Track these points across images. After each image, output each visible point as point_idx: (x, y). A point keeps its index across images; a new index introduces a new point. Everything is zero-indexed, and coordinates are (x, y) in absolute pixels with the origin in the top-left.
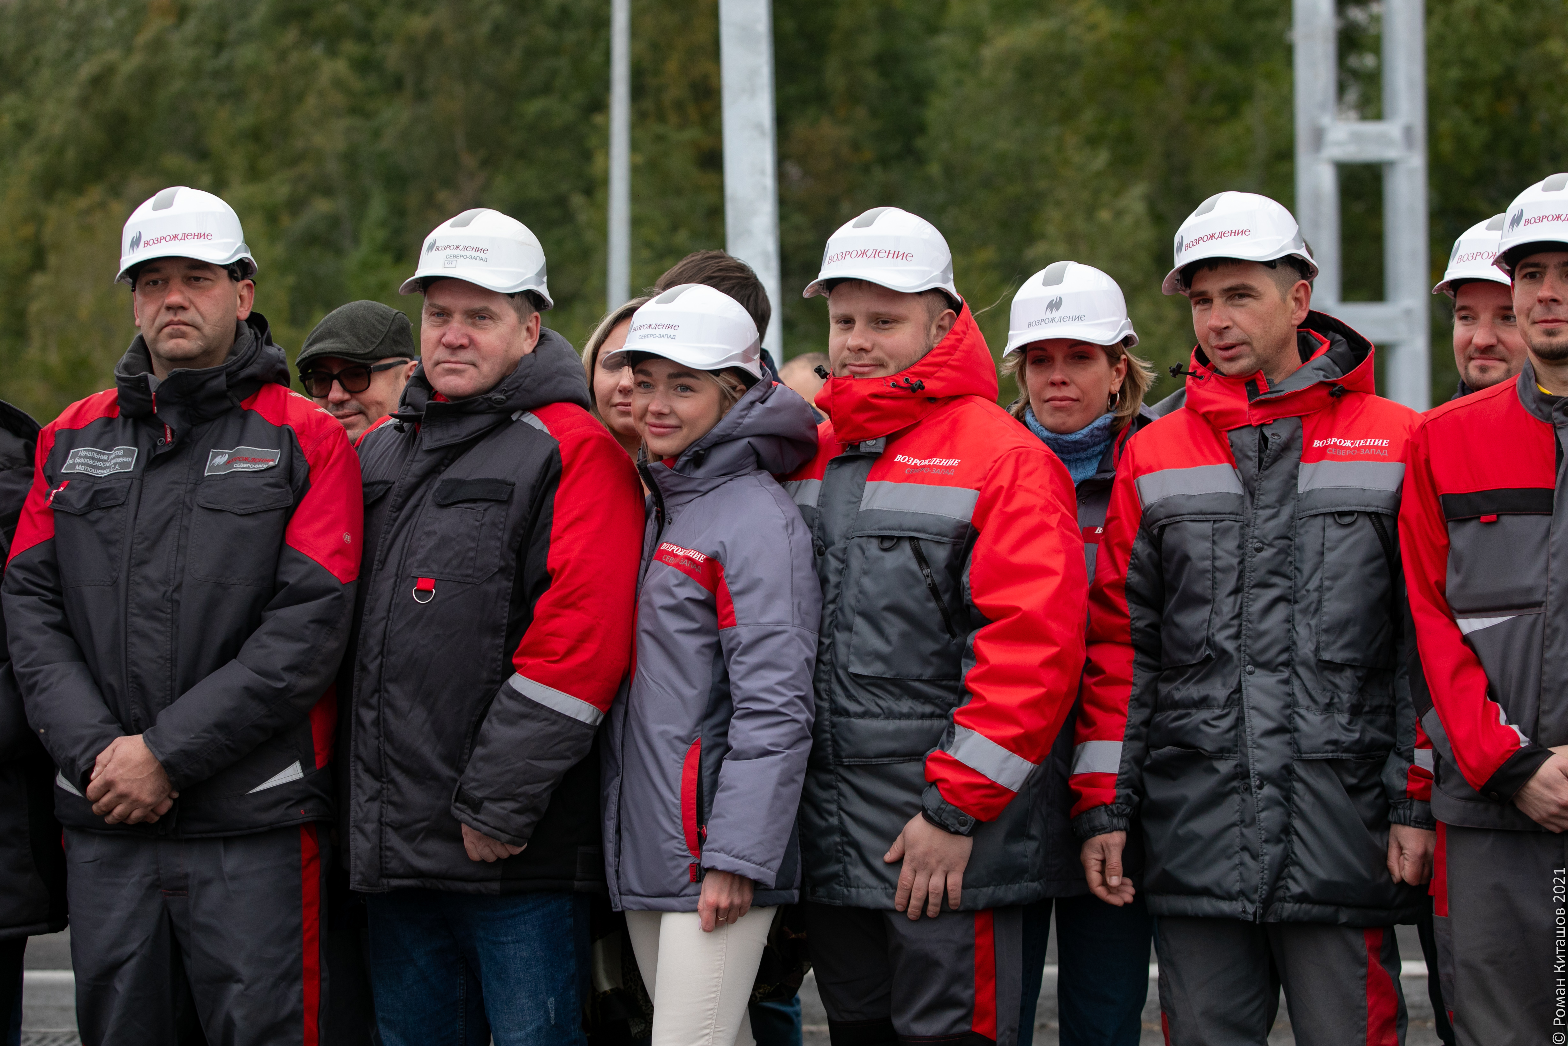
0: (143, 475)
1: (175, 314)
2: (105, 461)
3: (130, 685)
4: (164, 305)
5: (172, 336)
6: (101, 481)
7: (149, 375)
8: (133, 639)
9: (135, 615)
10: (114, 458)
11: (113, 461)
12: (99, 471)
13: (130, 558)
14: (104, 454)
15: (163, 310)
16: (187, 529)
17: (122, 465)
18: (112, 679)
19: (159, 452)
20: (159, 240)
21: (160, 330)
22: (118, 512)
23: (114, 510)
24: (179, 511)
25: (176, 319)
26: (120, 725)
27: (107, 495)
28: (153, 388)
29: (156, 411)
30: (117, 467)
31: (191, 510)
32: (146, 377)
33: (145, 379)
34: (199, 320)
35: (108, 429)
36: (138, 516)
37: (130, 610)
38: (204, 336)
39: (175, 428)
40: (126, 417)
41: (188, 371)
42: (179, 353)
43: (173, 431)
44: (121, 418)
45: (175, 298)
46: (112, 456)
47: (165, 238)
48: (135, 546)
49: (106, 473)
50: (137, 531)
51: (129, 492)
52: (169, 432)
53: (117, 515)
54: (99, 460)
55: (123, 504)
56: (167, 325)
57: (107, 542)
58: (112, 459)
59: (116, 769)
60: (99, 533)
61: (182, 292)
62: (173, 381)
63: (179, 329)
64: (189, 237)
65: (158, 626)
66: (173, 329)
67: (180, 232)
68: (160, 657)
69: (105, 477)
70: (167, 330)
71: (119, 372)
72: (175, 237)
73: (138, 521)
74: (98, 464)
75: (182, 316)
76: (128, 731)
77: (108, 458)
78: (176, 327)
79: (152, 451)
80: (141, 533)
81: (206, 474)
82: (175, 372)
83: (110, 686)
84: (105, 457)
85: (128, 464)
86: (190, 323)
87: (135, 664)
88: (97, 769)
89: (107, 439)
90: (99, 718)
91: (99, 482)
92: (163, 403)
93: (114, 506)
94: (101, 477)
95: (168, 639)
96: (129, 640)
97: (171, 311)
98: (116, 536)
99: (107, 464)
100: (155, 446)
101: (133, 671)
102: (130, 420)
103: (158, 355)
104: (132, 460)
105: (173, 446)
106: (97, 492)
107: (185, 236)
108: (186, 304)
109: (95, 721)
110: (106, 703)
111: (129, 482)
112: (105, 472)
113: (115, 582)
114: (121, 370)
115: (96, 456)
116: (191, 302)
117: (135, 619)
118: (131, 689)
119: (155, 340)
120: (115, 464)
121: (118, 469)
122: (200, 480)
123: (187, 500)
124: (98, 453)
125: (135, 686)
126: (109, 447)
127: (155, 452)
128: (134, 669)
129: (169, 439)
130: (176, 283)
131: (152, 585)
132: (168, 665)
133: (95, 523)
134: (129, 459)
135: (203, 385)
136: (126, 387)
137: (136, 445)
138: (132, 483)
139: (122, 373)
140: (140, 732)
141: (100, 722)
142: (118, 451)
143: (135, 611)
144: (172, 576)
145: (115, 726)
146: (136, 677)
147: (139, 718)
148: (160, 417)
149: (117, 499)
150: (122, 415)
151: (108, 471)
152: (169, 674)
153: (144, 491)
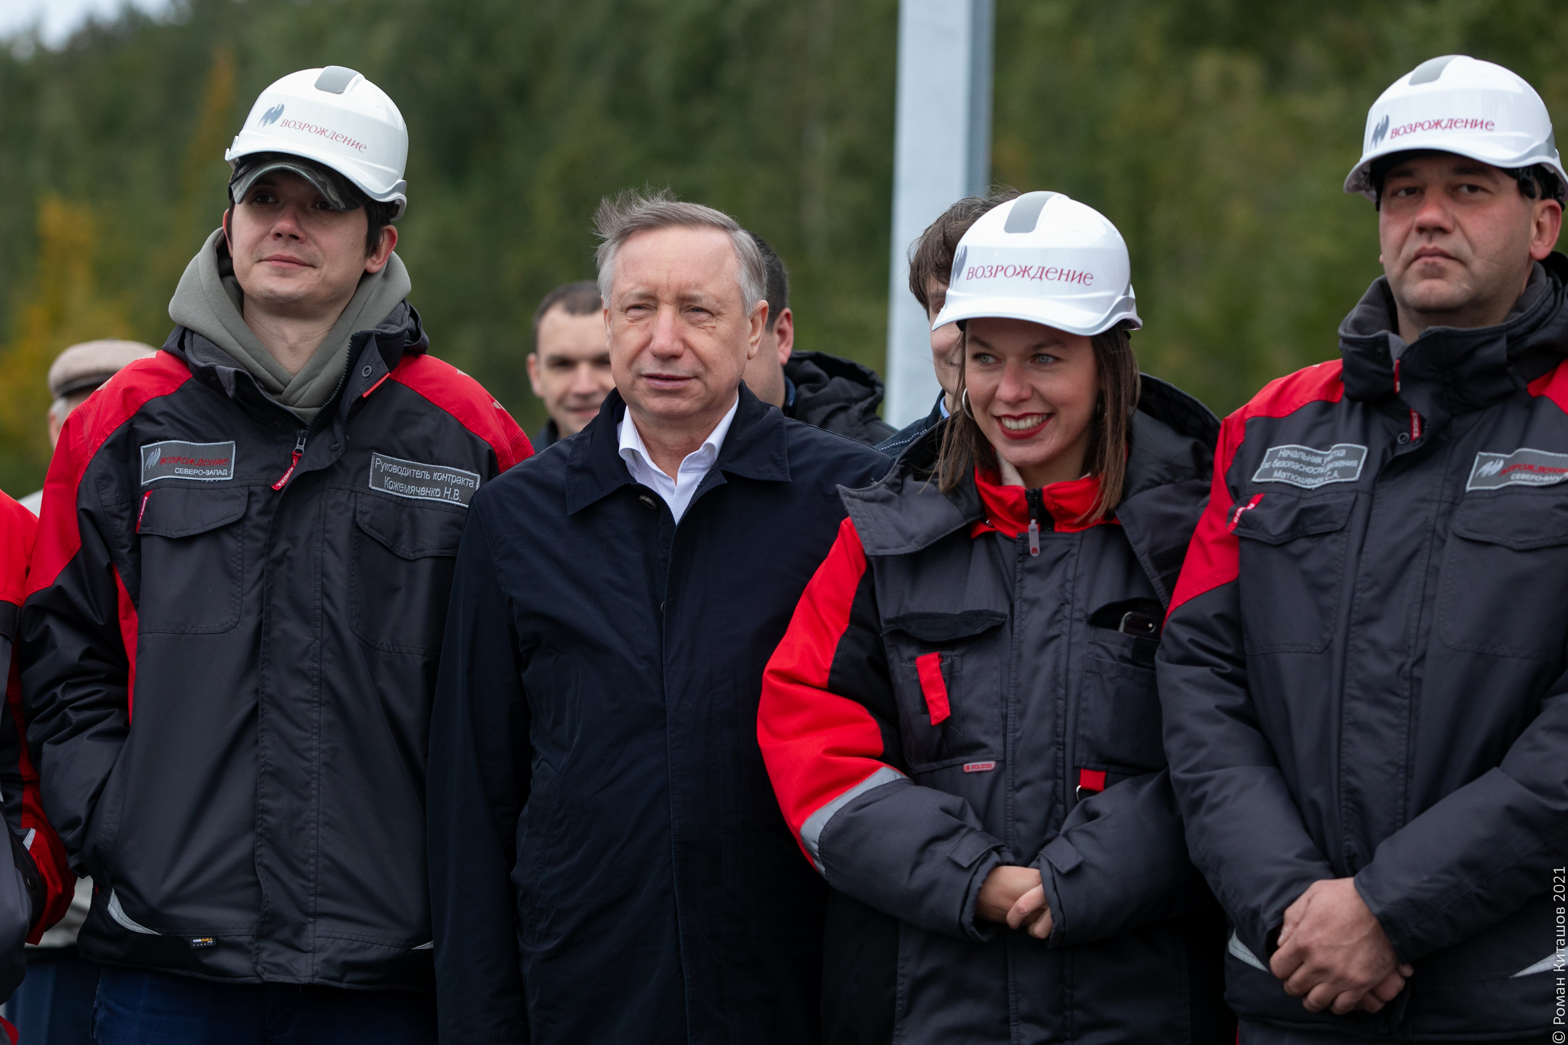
0: (1373, 487)
1: (1430, 239)
2: (1319, 465)
3: (1343, 803)
4: (1415, 226)
5: (1426, 275)
6: (1310, 495)
7: (1392, 337)
8: (1351, 735)
9: (1355, 698)
10: (1331, 461)
11: (1330, 466)
12: (1309, 481)
13: (1350, 612)
14: (1317, 455)
15: (1414, 233)
16: (1437, 570)
17: (1343, 471)
18: (1317, 794)
19: (1399, 453)
20: (1413, 128)
21: (1409, 264)
22: (1335, 541)
23: (1329, 539)
24: (1427, 544)
25: (1430, 246)
26: (1327, 863)
27: (1319, 516)
28: (1395, 354)
29: (1398, 389)
30: (1336, 474)
31: (1444, 541)
32: (1385, 339)
33: (1385, 341)
34: (1465, 249)
35: (1325, 417)
36: (1365, 549)
37: (1347, 691)
38: (1472, 275)
39: (1426, 415)
40: (1353, 400)
41: (1449, 332)
42: (1433, 300)
43: (1422, 421)
44: (1345, 402)
45: (1430, 215)
46: (1329, 459)
47: (1422, 125)
48: (1358, 594)
49: (1318, 483)
50: (1362, 571)
51: (1351, 511)
52: (1416, 423)
53: (1332, 546)
54: (1309, 464)
55: (1342, 530)
56: (1417, 257)
57: (1317, 587)
58: (1328, 463)
59: (1312, 930)
60: (1305, 573)
61: (1441, 207)
62: (1425, 343)
63: (1434, 264)
64: (1458, 125)
65: (1389, 717)
66: (1426, 264)
67: (1445, 117)
68: (1390, 763)
69: (1317, 489)
70: (1417, 265)
71: (1346, 331)
72: (1438, 124)
73: (1364, 557)
74: (1307, 469)
75: (1441, 243)
76: (1337, 872)
77: (1323, 461)
78: (1430, 260)
79: (1389, 451)
80: (1367, 575)
81: (1468, 488)
82: (1430, 331)
83: (1314, 804)
84: (1318, 460)
85: (1351, 471)
86: (1452, 254)
87: (1352, 772)
88: (1286, 930)
89: (1322, 432)
90: (1297, 851)
91: (1307, 496)
92: (1410, 377)
93: (1329, 533)
94: (1310, 490)
95: (1403, 736)
96: (1345, 736)
97: (1424, 235)
98: (1329, 579)
99: (1321, 470)
100: (1394, 444)
101: (1348, 783)
102: (1359, 405)
103: (1405, 305)
104: (1358, 465)
105: (1421, 444)
106: (1304, 512)
107: (1452, 123)
108: (1447, 224)
109: (1290, 855)
110: (1307, 829)
111: (1352, 497)
112: (1316, 481)
113: (1327, 648)
114: (1348, 329)
115: (1304, 457)
116: (1457, 223)
117: (1355, 704)
118: (1344, 810)
119: (1401, 279)
120: (1332, 470)
121: (1336, 478)
122: (1458, 496)
123: (1439, 527)
124: (1308, 453)
125: (1350, 805)
126: (1324, 445)
127: (1393, 452)
128: (1351, 779)
129: (1416, 435)
130: (1434, 194)
131: (1383, 655)
132: (1402, 776)
133: (1299, 558)
134: (1353, 463)
135: (1471, 353)
136: (1355, 352)
137: (1365, 441)
138: (1357, 498)
139: (1350, 332)
140: (1352, 874)
141: (1298, 856)
142: (1339, 450)
143: (1356, 692)
144: (1412, 642)
145: (1320, 864)
146: (1353, 791)
147: (1355, 855)
148: (1404, 397)
149: (1333, 522)
150: (1348, 396)
151: (1322, 479)
152: (1402, 789)
153: (1374, 512)
